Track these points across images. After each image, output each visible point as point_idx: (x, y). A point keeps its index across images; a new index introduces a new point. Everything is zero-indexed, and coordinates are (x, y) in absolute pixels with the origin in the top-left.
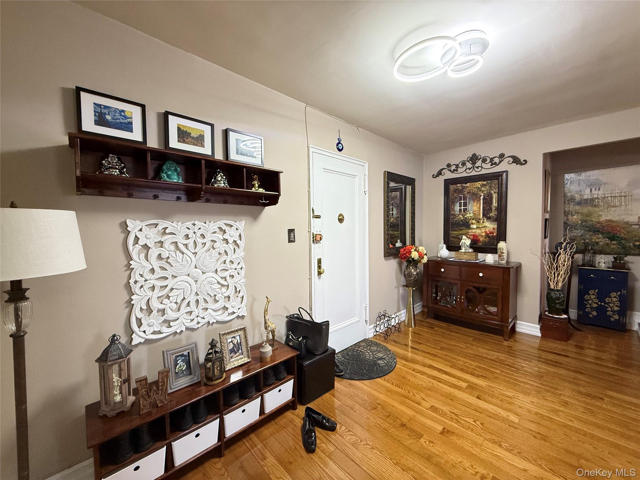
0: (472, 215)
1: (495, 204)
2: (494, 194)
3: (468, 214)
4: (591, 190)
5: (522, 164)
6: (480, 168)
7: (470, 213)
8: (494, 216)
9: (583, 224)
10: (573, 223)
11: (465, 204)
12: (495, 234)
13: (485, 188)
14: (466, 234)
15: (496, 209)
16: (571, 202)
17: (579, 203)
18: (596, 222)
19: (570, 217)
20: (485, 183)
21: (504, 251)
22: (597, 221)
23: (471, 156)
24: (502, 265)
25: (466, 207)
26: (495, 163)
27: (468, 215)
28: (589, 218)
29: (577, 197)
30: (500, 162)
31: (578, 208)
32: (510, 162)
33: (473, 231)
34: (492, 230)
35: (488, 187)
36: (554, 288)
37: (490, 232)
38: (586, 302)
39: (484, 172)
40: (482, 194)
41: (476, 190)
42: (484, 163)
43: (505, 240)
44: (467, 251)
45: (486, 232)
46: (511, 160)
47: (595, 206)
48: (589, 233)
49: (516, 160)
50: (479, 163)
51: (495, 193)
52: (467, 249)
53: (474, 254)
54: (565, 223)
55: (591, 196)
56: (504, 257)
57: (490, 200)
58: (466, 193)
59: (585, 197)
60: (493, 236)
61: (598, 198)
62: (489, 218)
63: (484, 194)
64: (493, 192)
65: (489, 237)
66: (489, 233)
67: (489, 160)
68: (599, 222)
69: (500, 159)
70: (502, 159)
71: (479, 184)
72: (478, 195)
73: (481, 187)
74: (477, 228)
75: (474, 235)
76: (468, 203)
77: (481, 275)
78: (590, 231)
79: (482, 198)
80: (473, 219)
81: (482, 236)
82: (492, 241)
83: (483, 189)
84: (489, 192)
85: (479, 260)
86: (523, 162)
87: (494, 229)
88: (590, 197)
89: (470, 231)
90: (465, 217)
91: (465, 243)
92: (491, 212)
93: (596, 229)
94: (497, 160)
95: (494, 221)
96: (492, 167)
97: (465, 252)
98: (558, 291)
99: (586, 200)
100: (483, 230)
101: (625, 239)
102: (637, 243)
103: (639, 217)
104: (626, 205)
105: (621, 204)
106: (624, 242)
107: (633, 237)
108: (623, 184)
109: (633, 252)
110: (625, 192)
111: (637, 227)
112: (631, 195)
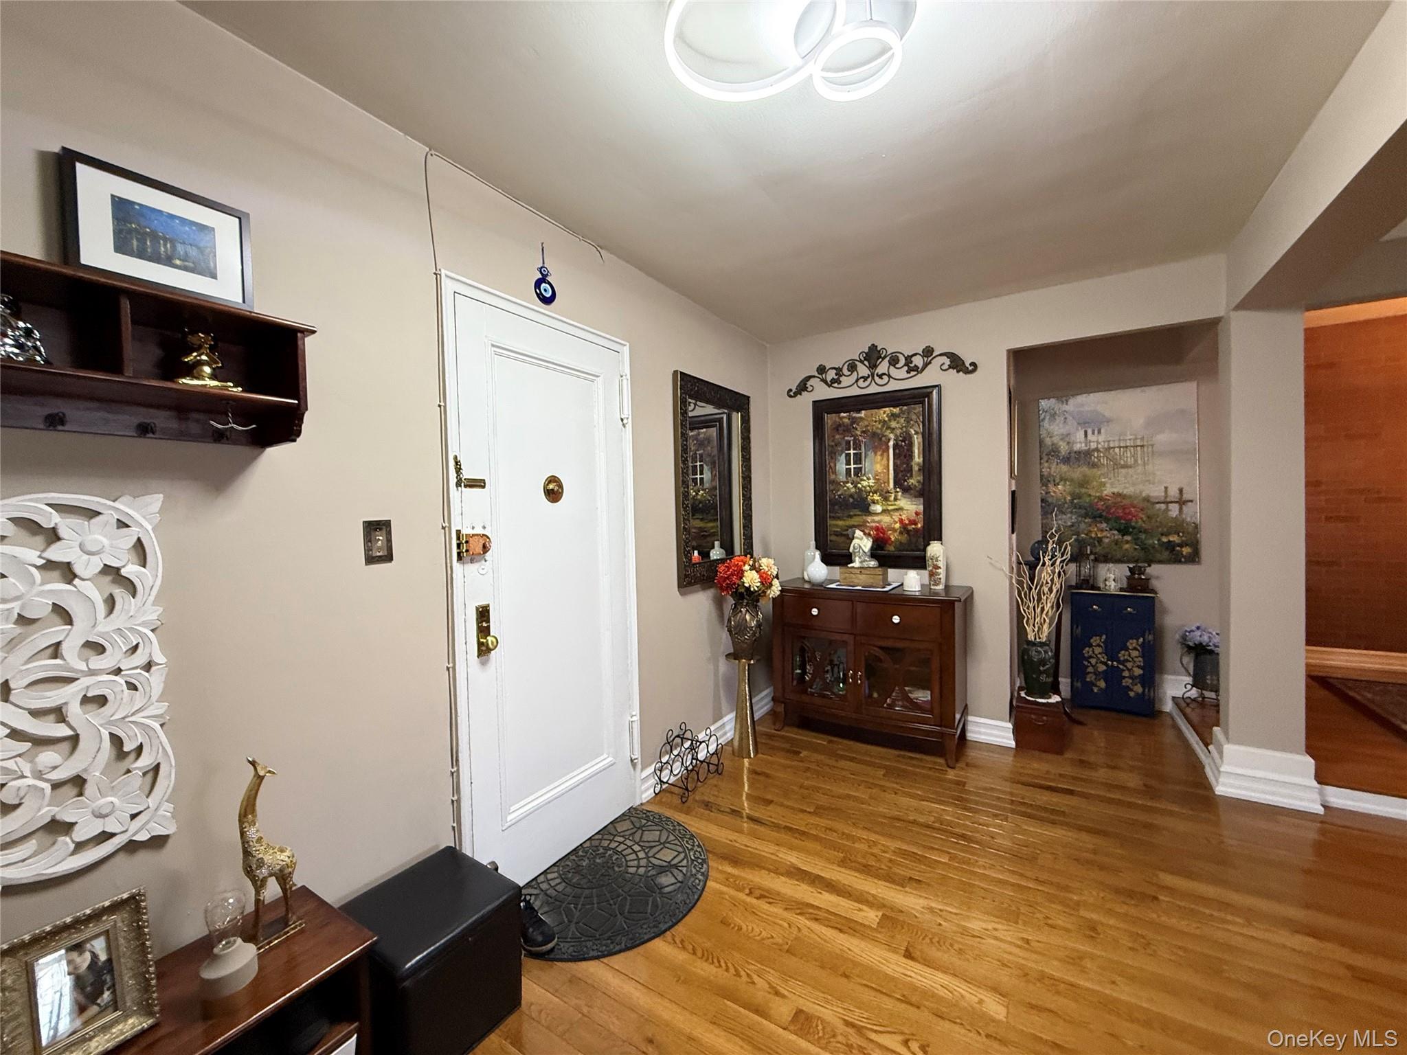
0: (872, 482)
1: (918, 459)
2: (915, 436)
3: (864, 480)
4: (1086, 432)
5: (967, 372)
6: (886, 378)
7: (869, 479)
8: (917, 484)
9: (1075, 501)
10: (1058, 500)
11: (858, 459)
12: (919, 526)
13: (898, 423)
14: (861, 527)
15: (919, 470)
16: (1053, 456)
17: (1066, 460)
18: (1096, 497)
19: (1052, 488)
20: (896, 410)
21: (940, 564)
22: (1097, 495)
23: (867, 351)
24: (936, 594)
25: (861, 464)
26: (916, 368)
27: (865, 483)
28: (1083, 490)
29: (1064, 448)
30: (926, 365)
31: (1064, 468)
32: (944, 367)
33: (877, 518)
34: (913, 517)
35: (902, 420)
36: (1035, 639)
37: (910, 521)
38: (1086, 663)
39: (893, 386)
40: (892, 436)
41: (880, 426)
42: (894, 366)
43: (940, 539)
44: (865, 565)
45: (901, 521)
46: (947, 362)
47: (1094, 465)
48: (1086, 521)
49: (957, 363)
50: (883, 367)
51: (917, 433)
52: (865, 561)
54: (1042, 501)
55: (1086, 446)
56: (941, 576)
57: (908, 450)
58: (859, 433)
59: (1077, 447)
60: (916, 530)
61: (1097, 450)
62: (906, 490)
63: (896, 435)
64: (913, 432)
65: (908, 532)
66: (907, 522)
67: (902, 361)
68: (1101, 499)
69: (926, 359)
70: (930, 359)
71: (884, 413)
72: (883, 439)
73: (890, 420)
74: (884, 511)
75: (877, 529)
76: (863, 455)
77: (896, 619)
78: (1086, 516)
79: (891, 443)
80: (875, 492)
81: (894, 530)
82: (914, 540)
83: (893, 424)
84: (905, 432)
85: (890, 585)
86: (970, 368)
87: (917, 514)
88: (1083, 447)
89: (869, 519)
90: (859, 488)
91: (860, 547)
92: (911, 476)
93: (1097, 512)
94: (918, 361)
95: (916, 497)
96: (909, 375)
97: (861, 568)
98: (1042, 644)
99: (1078, 453)
100: (896, 516)
101: (1146, 531)
102: (1165, 540)
103: (1166, 488)
104: (1144, 464)
105: (1136, 461)
106: (1143, 536)
107: (1158, 527)
108: (1138, 422)
109: (1158, 556)
110: (1142, 439)
111: (1163, 506)
112: (1152, 445)
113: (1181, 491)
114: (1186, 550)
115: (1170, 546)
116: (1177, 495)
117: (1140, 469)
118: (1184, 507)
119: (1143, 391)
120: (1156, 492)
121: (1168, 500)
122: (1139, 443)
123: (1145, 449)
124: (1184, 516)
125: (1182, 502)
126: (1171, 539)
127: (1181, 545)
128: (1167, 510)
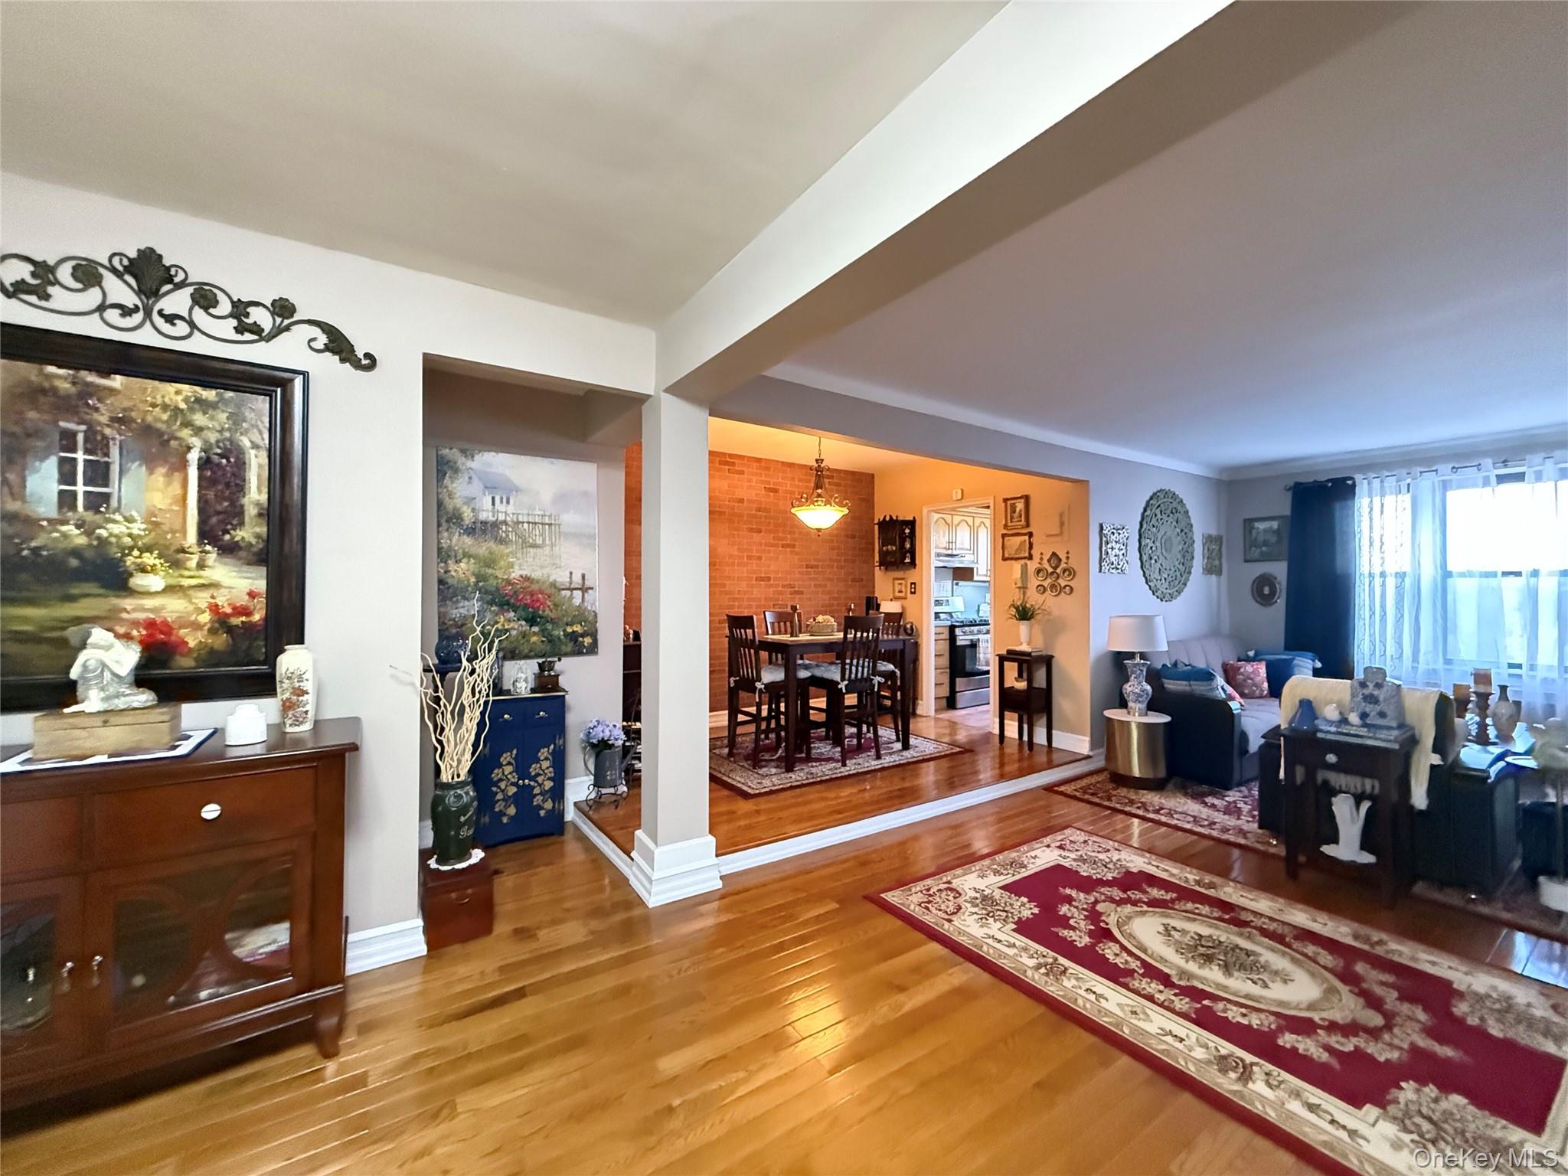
0: (137, 528)
1: (256, 493)
2: (253, 452)
3: (115, 522)
4: (493, 498)
5: (357, 365)
6: (182, 328)
7: (129, 520)
8: (253, 541)
9: (481, 584)
10: (459, 581)
11: (99, 473)
12: (257, 617)
13: (212, 418)
14: (107, 620)
15: (260, 515)
16: (454, 523)
17: (470, 531)
18: (503, 580)
19: (452, 566)
20: (210, 395)
21: (308, 686)
22: (505, 577)
23: (133, 254)
24: (298, 742)
25: (106, 485)
26: (256, 329)
27: (115, 529)
28: (490, 571)
29: (468, 516)
30: (277, 331)
31: (468, 540)
32: (313, 344)
33: (149, 603)
34: (243, 600)
35: (223, 417)
36: (453, 778)
37: (235, 608)
38: (494, 789)
39: (198, 345)
40: (196, 442)
41: (165, 417)
42: (206, 309)
43: (300, 640)
44: (120, 703)
45: (214, 608)
46: (322, 340)
47: (502, 541)
48: (492, 609)
49: (338, 345)
50: (177, 302)
51: (255, 446)
52: (117, 696)
53: (163, 713)
54: (441, 582)
55: (494, 516)
56: (308, 707)
57: (233, 474)
58: (104, 419)
59: (483, 516)
60: (248, 627)
61: (505, 522)
62: (229, 550)
63: (206, 441)
64: (248, 444)
65: (230, 630)
66: (229, 610)
67: (224, 307)
68: (509, 582)
69: (278, 320)
70: (286, 322)
71: (178, 393)
72: (173, 443)
73: (192, 410)
74: (169, 589)
75: (150, 625)
76: (115, 469)
77: (211, 811)
78: (491, 603)
79: (194, 457)
80: (148, 549)
81: (196, 626)
82: (244, 645)
83: (199, 419)
84: (230, 440)
85: (188, 738)
86: (365, 362)
87: (252, 595)
88: (491, 519)
89: (128, 603)
90: (99, 538)
91: (104, 666)
92: (242, 524)
93: (502, 599)
94: (262, 318)
95: (249, 564)
96: (239, 337)
97: (106, 712)
98: (462, 785)
99: (484, 523)
100: (202, 599)
101: (552, 621)
102: (569, 630)
103: (571, 573)
104: (552, 545)
105: (544, 540)
106: (549, 627)
107: (564, 616)
108: (546, 496)
109: (564, 649)
110: (550, 516)
111: (568, 593)
112: (559, 525)
113: (583, 577)
114: (588, 641)
115: (574, 637)
116: (580, 581)
117: (547, 550)
118: (586, 595)
119: (552, 463)
120: (561, 577)
121: (572, 586)
122: (547, 521)
123: (553, 527)
124: (586, 604)
125: (584, 589)
126: (575, 629)
127: (583, 636)
128: (571, 597)
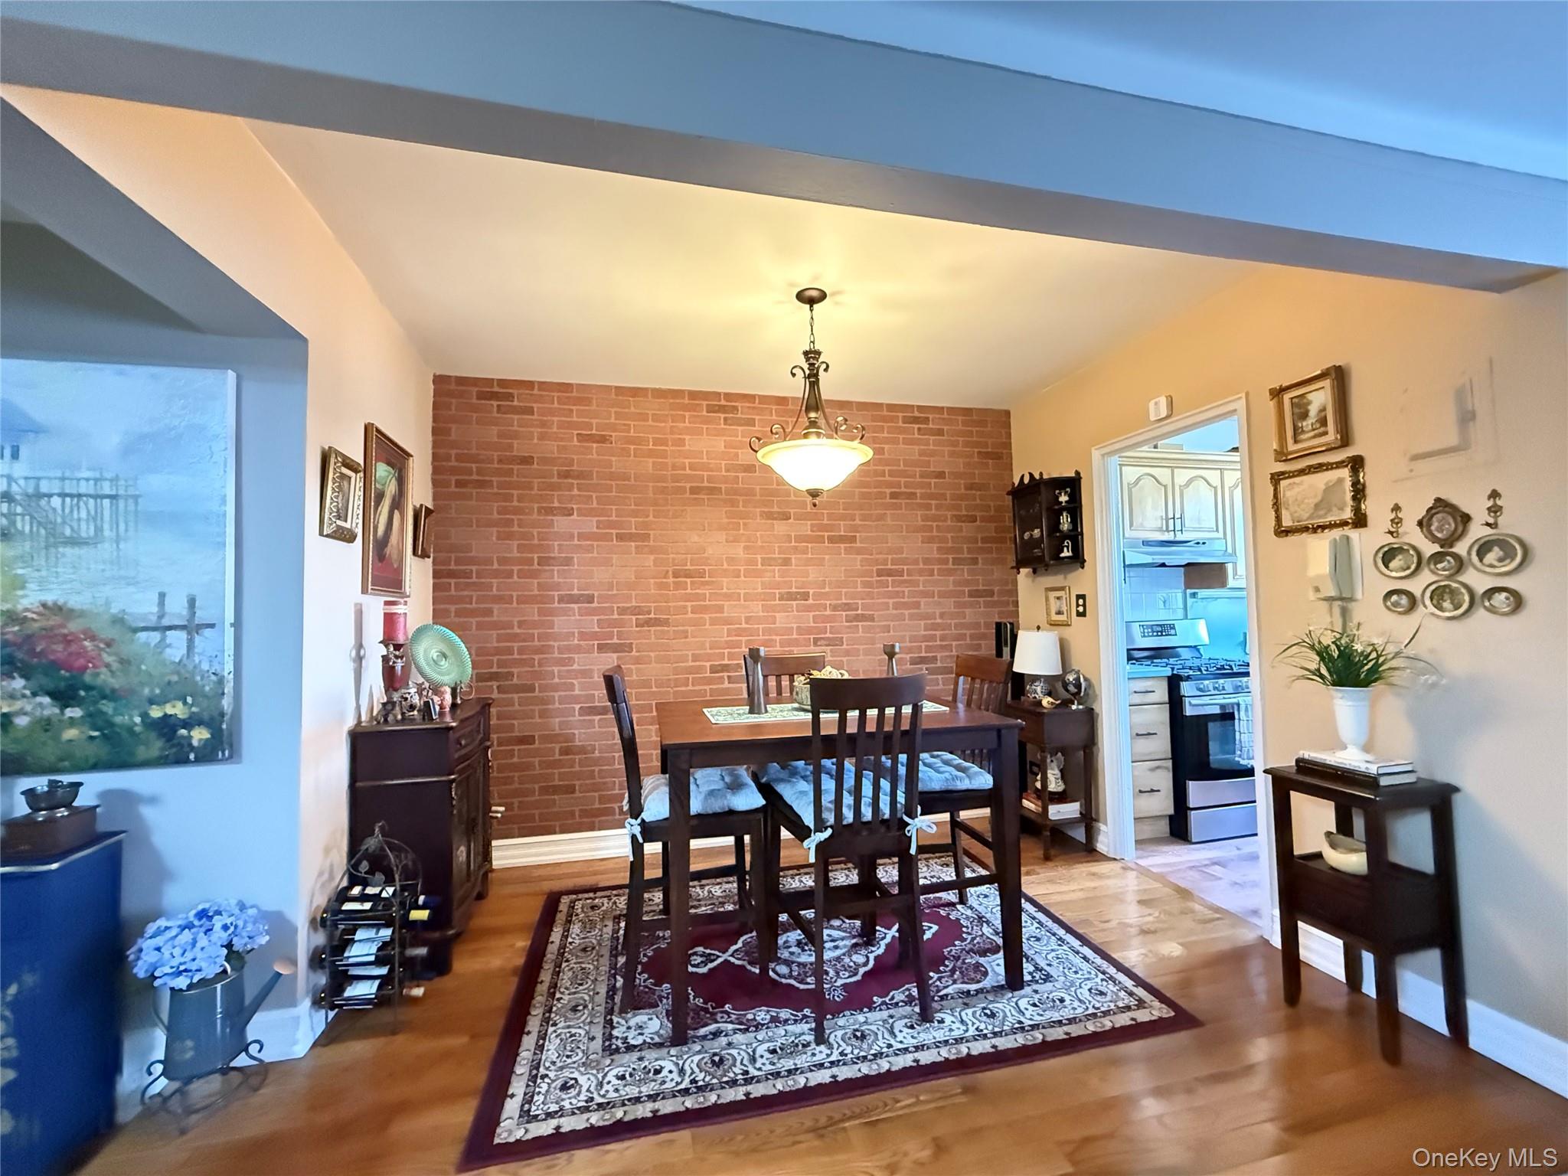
61: (8, 497)
68: (12, 617)
101: (112, 695)
102: (156, 713)
103: (162, 596)
104: (118, 540)
105: (99, 530)
106: (107, 707)
107: (142, 684)
108: (109, 441)
109: (142, 753)
110: (115, 480)
111: (155, 637)
112: (136, 498)
113: (192, 602)
114: (199, 735)
115: (167, 727)
116: (185, 612)
117: (106, 549)
118: (197, 639)
119: (121, 373)
121: (166, 622)
122: (107, 491)
123: (121, 504)
124: (197, 659)
125: (192, 628)
126: (169, 710)
127: (188, 724)
128: (162, 645)
